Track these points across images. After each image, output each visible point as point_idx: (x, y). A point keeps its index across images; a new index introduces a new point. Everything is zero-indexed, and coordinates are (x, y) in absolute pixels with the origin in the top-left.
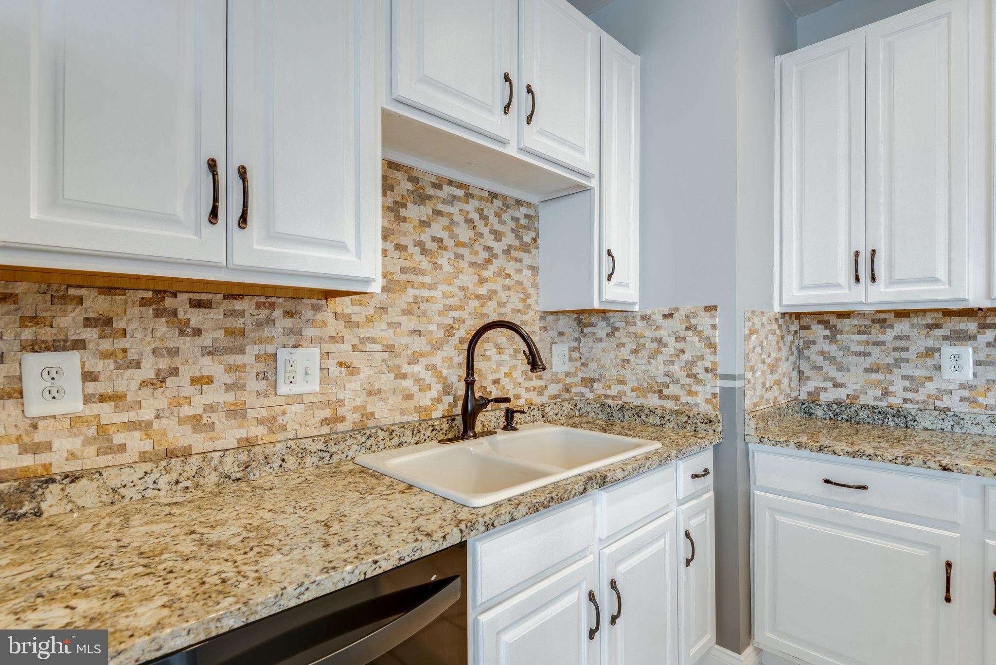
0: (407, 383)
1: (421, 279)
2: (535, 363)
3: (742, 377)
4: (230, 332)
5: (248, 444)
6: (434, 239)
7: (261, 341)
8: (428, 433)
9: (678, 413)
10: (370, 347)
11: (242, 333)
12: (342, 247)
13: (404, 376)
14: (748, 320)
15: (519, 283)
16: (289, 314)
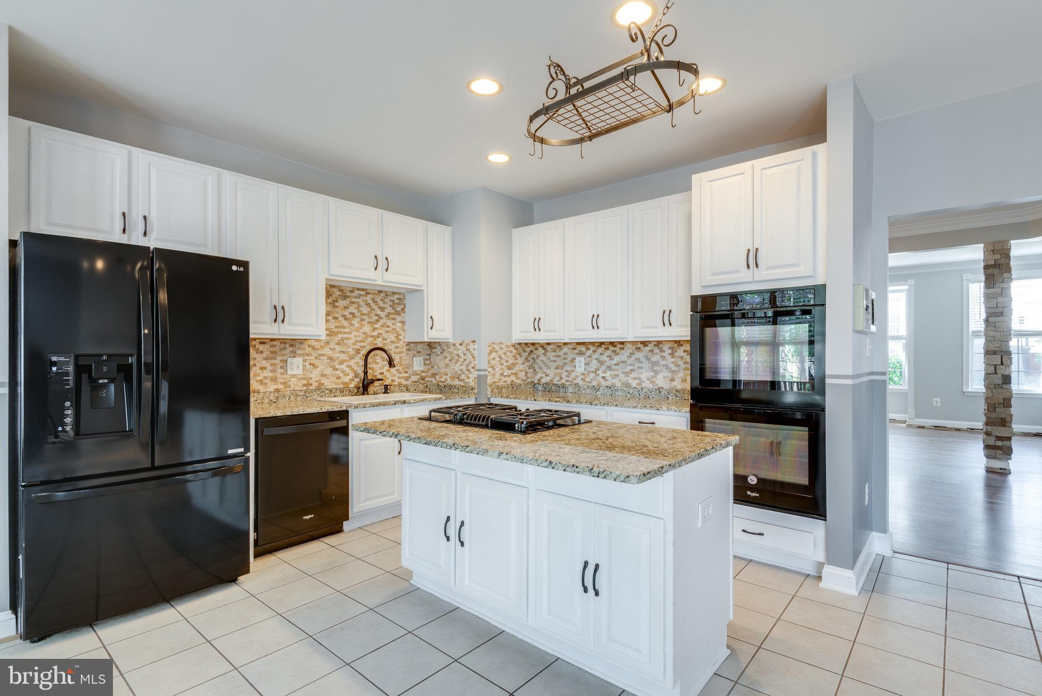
0: (338, 372)
1: (344, 330)
2: (391, 363)
3: (485, 370)
4: (272, 352)
5: (277, 391)
6: (350, 313)
7: (282, 355)
8: (347, 393)
9: (463, 386)
10: (322, 358)
11: (276, 352)
12: (311, 326)
13: (337, 370)
14: (489, 346)
15: (394, 329)
16: (291, 346)
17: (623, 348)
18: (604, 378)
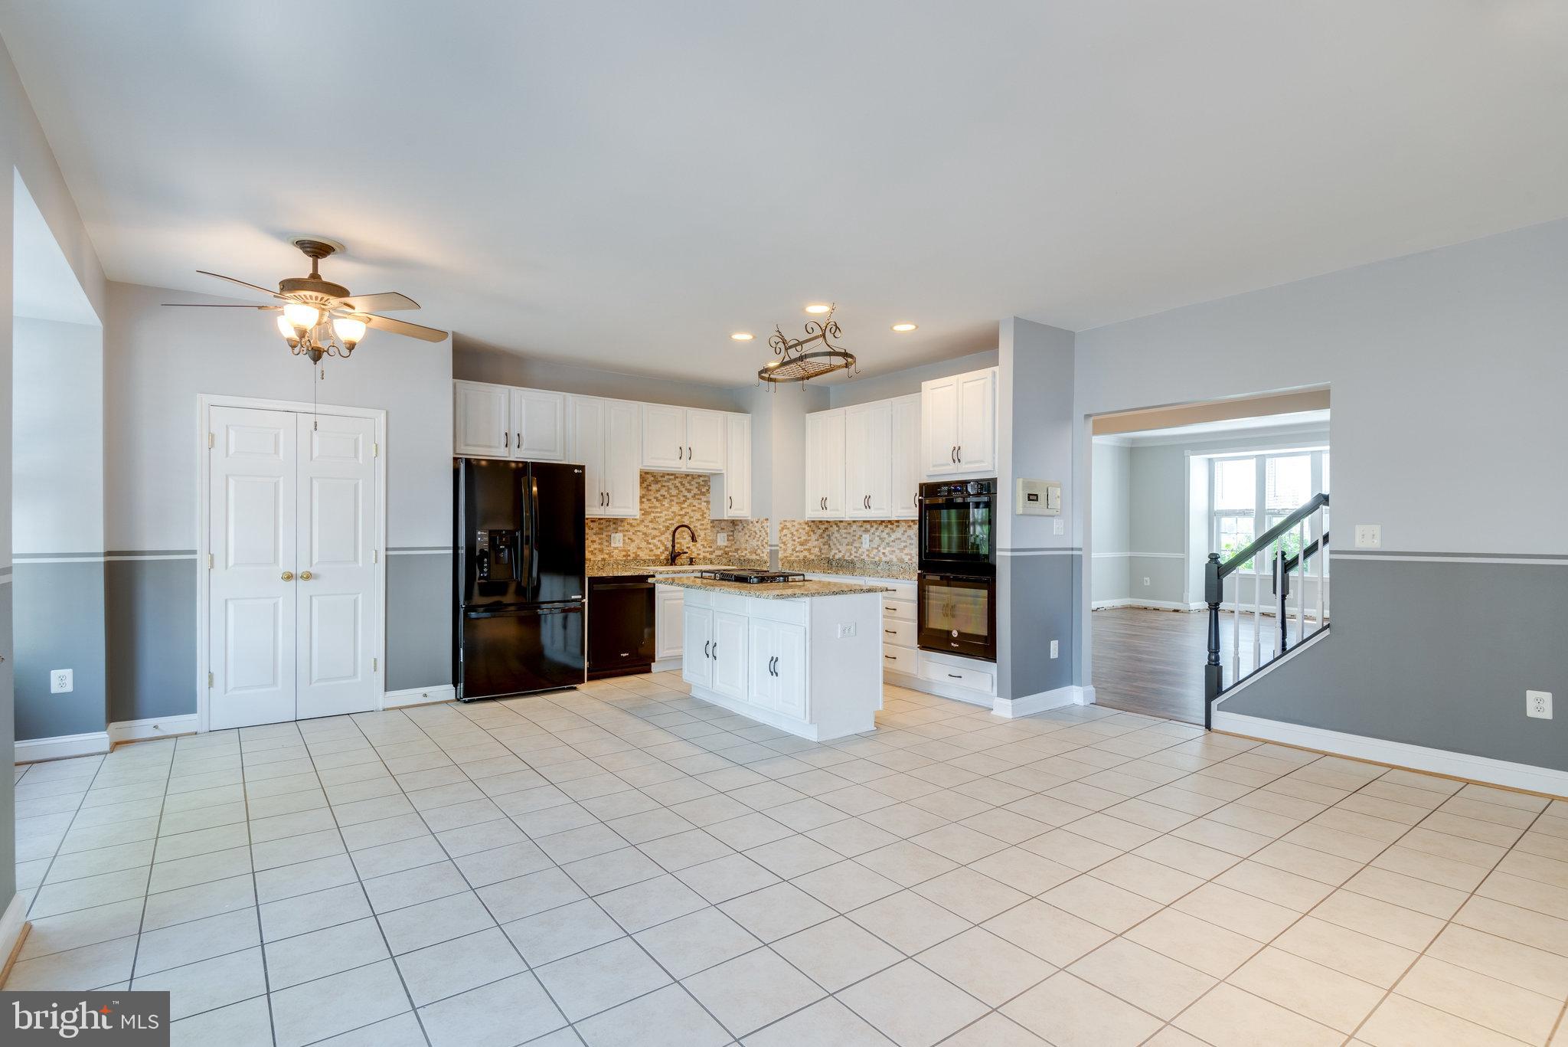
0: (651, 546)
1: (656, 510)
2: (694, 539)
3: (777, 546)
4: (600, 529)
5: (604, 560)
6: (661, 496)
7: (607, 531)
8: (658, 562)
10: (638, 533)
11: (603, 529)
12: (629, 508)
13: (650, 544)
14: (781, 524)
15: (700, 508)
16: (614, 523)
17: (898, 526)
18: (884, 553)
